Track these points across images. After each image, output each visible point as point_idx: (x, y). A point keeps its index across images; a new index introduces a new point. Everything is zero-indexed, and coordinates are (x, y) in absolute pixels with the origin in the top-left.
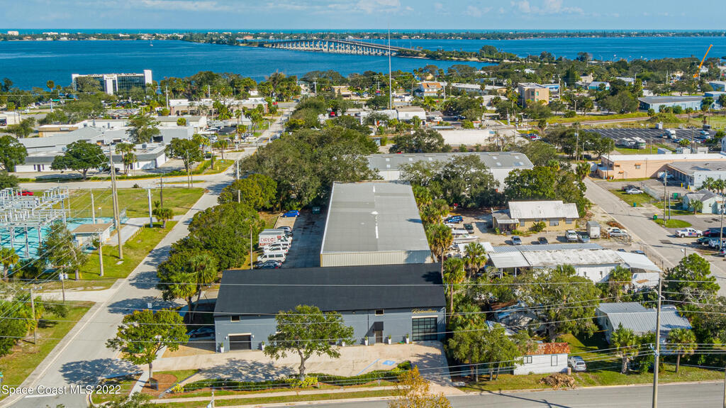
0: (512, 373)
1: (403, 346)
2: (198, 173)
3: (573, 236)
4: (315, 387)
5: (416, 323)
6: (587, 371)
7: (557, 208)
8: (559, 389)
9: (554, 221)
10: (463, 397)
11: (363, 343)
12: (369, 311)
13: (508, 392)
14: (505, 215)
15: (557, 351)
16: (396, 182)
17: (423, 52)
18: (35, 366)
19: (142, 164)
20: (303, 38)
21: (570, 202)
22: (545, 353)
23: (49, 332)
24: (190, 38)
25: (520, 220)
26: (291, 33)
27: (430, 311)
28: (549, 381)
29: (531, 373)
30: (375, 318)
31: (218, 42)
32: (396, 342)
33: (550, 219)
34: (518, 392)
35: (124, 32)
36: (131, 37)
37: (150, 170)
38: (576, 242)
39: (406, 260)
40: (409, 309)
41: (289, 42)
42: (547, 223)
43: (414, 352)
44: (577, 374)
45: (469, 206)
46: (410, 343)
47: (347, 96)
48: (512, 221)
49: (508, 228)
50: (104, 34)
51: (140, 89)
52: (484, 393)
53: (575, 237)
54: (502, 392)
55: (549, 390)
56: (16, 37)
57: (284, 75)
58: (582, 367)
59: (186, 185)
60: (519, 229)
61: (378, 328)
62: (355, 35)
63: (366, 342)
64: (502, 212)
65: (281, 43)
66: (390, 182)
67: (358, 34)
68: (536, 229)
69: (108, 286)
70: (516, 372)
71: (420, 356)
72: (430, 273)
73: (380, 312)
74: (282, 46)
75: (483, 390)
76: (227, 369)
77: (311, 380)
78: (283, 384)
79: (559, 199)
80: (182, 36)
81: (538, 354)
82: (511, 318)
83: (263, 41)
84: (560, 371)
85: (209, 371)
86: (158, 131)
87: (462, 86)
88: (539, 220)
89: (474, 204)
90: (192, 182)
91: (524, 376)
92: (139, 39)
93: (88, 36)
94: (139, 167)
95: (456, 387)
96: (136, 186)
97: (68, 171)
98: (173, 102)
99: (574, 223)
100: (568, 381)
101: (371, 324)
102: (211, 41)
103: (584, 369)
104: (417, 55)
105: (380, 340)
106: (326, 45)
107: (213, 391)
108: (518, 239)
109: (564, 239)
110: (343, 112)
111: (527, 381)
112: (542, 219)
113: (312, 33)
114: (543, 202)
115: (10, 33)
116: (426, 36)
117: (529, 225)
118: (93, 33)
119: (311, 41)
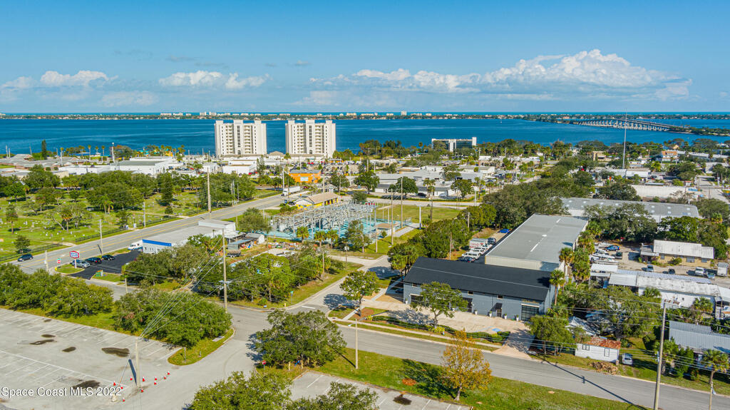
0: (574, 353)
1: (513, 322)
2: (469, 201)
3: (699, 272)
4: (442, 334)
5: (524, 308)
6: (633, 366)
7: (695, 249)
8: (601, 373)
9: (691, 259)
10: (529, 362)
11: (489, 315)
12: (493, 295)
13: (561, 366)
14: (650, 249)
15: (610, 346)
16: (578, 217)
17: (690, 129)
18: (315, 292)
19: (440, 193)
20: (604, 118)
21: (709, 246)
22: (600, 346)
23: (333, 277)
24: (527, 117)
25: (660, 254)
26: (596, 115)
27: (534, 302)
28: (597, 365)
29: (588, 358)
30: (497, 300)
31: (544, 121)
32: (510, 318)
33: (686, 257)
34: (569, 368)
35: (489, 114)
36: (492, 117)
37: (444, 197)
38: (702, 276)
39: (541, 268)
40: (520, 298)
41: (593, 121)
42: (684, 260)
43: (517, 327)
44: (624, 366)
45: (629, 240)
46: (519, 321)
47: (602, 158)
48: (653, 254)
49: (649, 259)
50: (478, 115)
51: (467, 149)
52: (545, 362)
53: (702, 272)
54: (558, 365)
55: (593, 371)
56: (429, 117)
57: (563, 143)
58: (630, 362)
59: (456, 207)
60: (659, 261)
61: (498, 307)
62: (644, 116)
63: (491, 315)
64: (648, 247)
65: (587, 121)
66: (575, 217)
67: (647, 116)
68: (674, 262)
69: (376, 258)
70: (577, 353)
71: (520, 330)
72: (544, 278)
73: (500, 297)
74: (586, 124)
75: (544, 360)
76: (403, 314)
77: (440, 329)
78: (423, 328)
79: (699, 243)
80: (522, 117)
81: (594, 345)
82: (594, 318)
83: (576, 119)
84: (611, 361)
85: (393, 312)
86: (460, 174)
87: (697, 154)
88: (677, 256)
89: (633, 239)
90: (459, 206)
91: (582, 359)
92: (497, 118)
93: (467, 117)
94: (437, 194)
95: (529, 354)
96: (428, 205)
97: (397, 194)
98: (482, 158)
99: (709, 262)
100: (610, 369)
101: (494, 304)
102: (540, 120)
103: (631, 364)
104: (684, 131)
105: (499, 315)
106: (617, 123)
107: (388, 323)
108: (652, 268)
109: (692, 273)
110: (590, 169)
111: (582, 362)
112: (680, 256)
113: (612, 114)
114: (684, 243)
115: (427, 114)
116: (703, 117)
117: (668, 259)
118: (471, 115)
119: (609, 120)
